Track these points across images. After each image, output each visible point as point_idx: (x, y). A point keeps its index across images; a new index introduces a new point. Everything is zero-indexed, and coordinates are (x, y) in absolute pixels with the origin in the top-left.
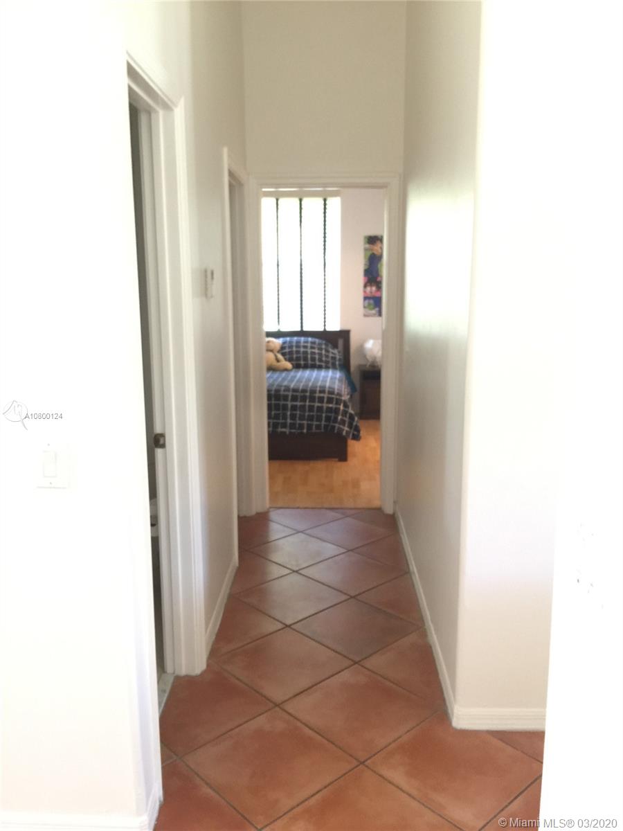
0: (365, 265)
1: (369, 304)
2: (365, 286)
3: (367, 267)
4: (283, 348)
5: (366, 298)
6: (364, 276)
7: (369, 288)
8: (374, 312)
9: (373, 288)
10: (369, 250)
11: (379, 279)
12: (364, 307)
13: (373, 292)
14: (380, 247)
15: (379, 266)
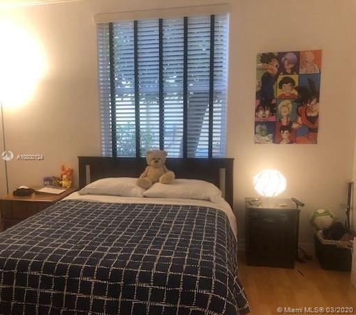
0: (258, 86)
1: (262, 130)
2: (257, 110)
3: (259, 89)
5: (257, 123)
6: (257, 99)
7: (261, 113)
8: (266, 138)
9: (267, 112)
10: (262, 69)
11: (274, 102)
12: (255, 133)
13: (267, 116)
14: (277, 66)
15: (274, 87)
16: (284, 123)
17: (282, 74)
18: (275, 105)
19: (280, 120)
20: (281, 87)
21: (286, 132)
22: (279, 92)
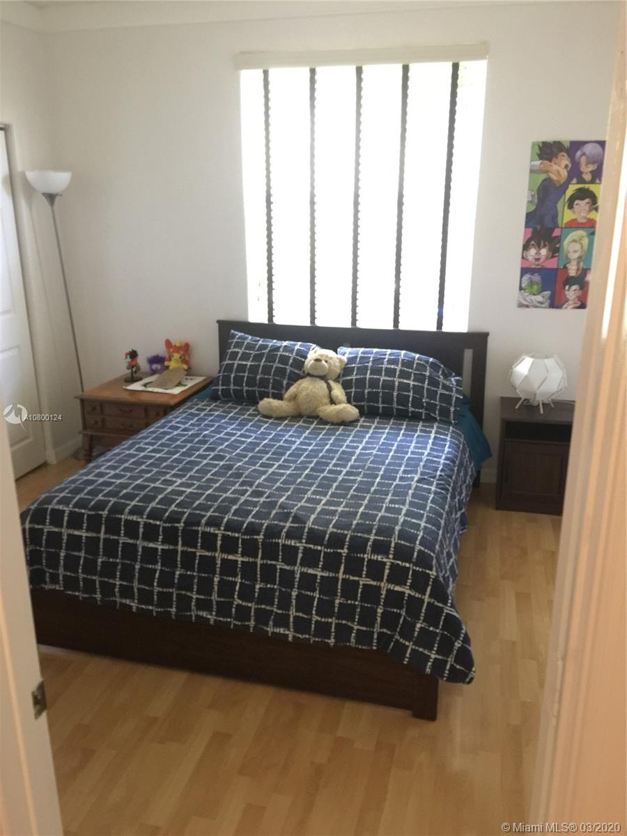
0: (530, 202)
1: (531, 283)
2: (526, 247)
3: (533, 208)
4: (347, 370)
5: (524, 271)
6: (526, 226)
7: (533, 251)
8: (539, 298)
9: (544, 252)
10: (540, 171)
11: (556, 233)
12: (521, 288)
13: (543, 258)
14: (566, 166)
15: (560, 205)
16: (572, 271)
17: (575, 181)
18: (559, 240)
19: (565, 268)
20: (571, 207)
21: (574, 287)
22: (567, 216)
